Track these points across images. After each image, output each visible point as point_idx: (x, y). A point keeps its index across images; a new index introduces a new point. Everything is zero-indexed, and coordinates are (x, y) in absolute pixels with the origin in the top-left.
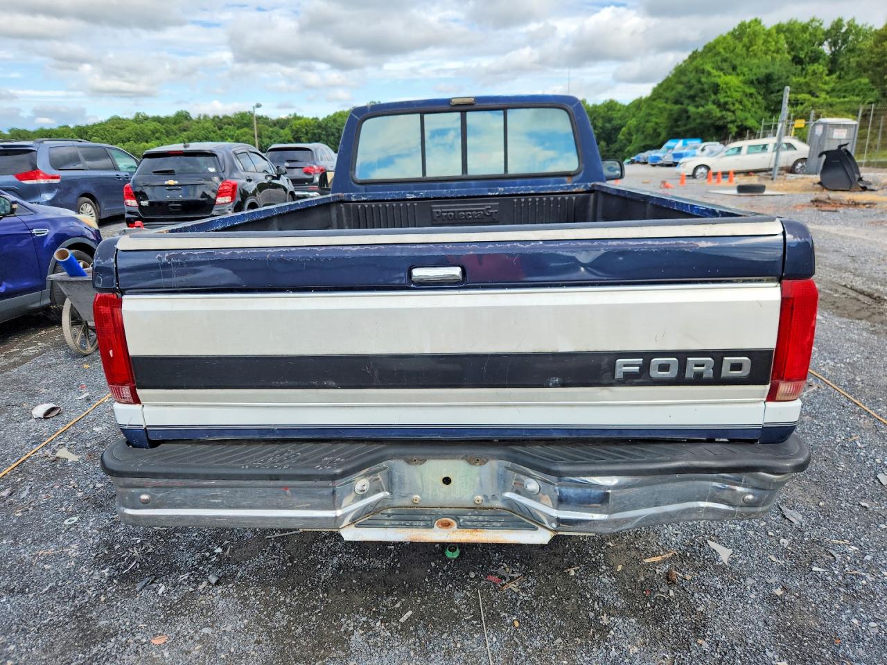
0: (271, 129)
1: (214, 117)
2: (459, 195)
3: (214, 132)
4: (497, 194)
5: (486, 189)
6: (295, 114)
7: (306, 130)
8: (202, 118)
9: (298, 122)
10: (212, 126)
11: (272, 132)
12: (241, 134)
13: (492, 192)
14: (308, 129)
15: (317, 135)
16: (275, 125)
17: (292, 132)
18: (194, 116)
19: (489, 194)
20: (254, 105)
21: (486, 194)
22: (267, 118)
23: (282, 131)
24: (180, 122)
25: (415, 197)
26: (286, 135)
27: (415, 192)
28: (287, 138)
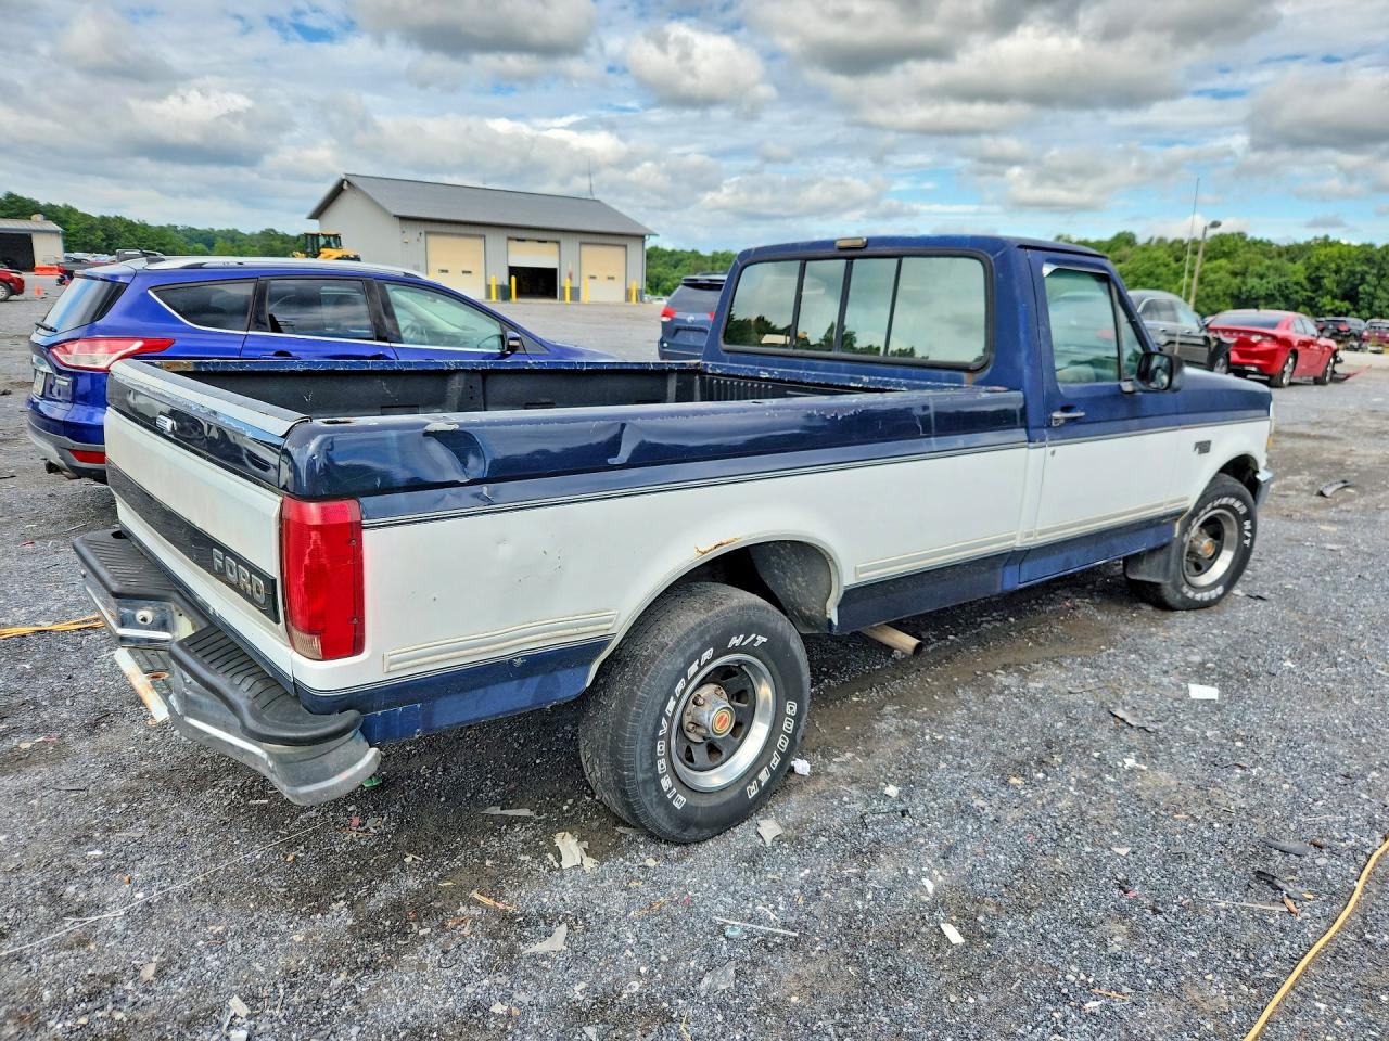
0: (1268, 262)
1: (1174, 242)
2: (816, 381)
3: (1166, 265)
4: (860, 385)
5: (848, 376)
6: (1326, 238)
7: (1338, 265)
8: (1154, 241)
9: (1323, 251)
10: (1165, 256)
11: (1268, 267)
12: (1211, 269)
13: (855, 382)
14: (1343, 264)
15: (1359, 276)
16: (1280, 255)
17: (1307, 269)
18: (1141, 240)
19: (852, 384)
20: (1209, 223)
21: (846, 384)
22: (1269, 244)
23: (1290, 265)
24: (1117, 249)
25: (768, 376)
26: (1294, 273)
27: (771, 369)
28: (1294, 279)
